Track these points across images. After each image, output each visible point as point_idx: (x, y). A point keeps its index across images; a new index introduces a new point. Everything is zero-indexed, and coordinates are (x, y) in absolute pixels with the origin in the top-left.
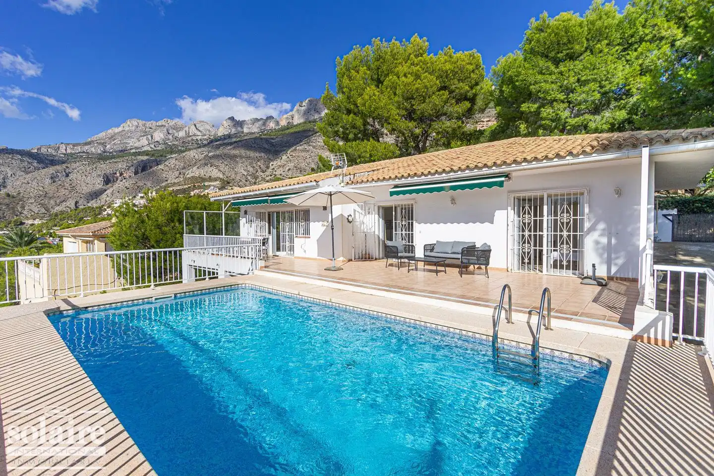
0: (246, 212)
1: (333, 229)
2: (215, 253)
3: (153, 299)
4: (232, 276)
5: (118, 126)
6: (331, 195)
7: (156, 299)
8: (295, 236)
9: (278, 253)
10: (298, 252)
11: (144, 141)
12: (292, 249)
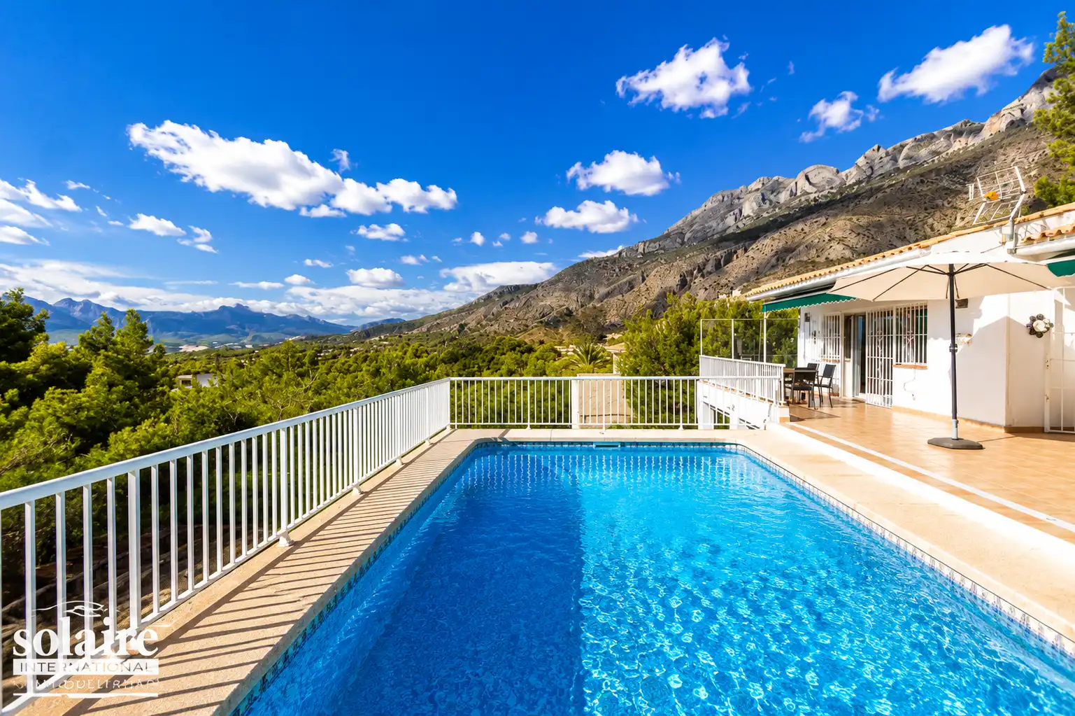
0: (807, 319)
1: (954, 352)
2: (729, 387)
3: (594, 446)
4: (750, 428)
5: (699, 207)
6: (952, 273)
7: (597, 446)
8: (894, 362)
9: (861, 396)
10: (899, 396)
11: (730, 220)
12: (888, 389)
